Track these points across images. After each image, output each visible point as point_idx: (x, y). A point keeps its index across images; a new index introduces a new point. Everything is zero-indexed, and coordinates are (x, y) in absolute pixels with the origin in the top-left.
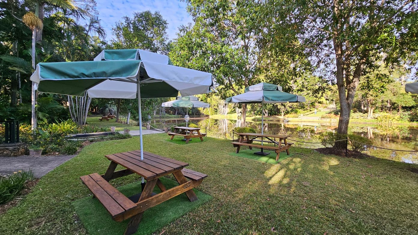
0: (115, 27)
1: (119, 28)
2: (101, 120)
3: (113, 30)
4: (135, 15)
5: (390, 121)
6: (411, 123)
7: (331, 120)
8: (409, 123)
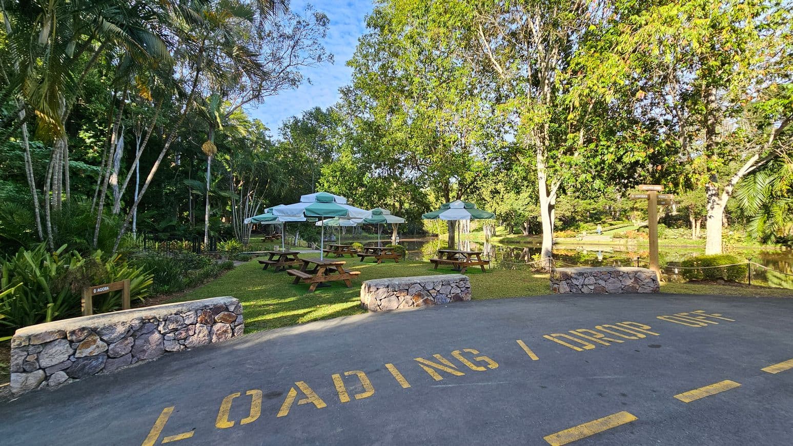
0: (282, 126)
1: (285, 125)
2: (264, 241)
3: (280, 130)
4: (304, 114)
5: (724, 243)
6: (764, 246)
7: (627, 242)
8: (759, 247)
